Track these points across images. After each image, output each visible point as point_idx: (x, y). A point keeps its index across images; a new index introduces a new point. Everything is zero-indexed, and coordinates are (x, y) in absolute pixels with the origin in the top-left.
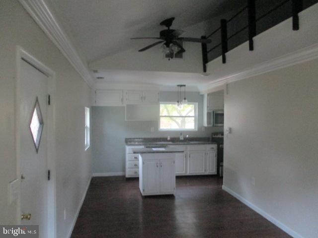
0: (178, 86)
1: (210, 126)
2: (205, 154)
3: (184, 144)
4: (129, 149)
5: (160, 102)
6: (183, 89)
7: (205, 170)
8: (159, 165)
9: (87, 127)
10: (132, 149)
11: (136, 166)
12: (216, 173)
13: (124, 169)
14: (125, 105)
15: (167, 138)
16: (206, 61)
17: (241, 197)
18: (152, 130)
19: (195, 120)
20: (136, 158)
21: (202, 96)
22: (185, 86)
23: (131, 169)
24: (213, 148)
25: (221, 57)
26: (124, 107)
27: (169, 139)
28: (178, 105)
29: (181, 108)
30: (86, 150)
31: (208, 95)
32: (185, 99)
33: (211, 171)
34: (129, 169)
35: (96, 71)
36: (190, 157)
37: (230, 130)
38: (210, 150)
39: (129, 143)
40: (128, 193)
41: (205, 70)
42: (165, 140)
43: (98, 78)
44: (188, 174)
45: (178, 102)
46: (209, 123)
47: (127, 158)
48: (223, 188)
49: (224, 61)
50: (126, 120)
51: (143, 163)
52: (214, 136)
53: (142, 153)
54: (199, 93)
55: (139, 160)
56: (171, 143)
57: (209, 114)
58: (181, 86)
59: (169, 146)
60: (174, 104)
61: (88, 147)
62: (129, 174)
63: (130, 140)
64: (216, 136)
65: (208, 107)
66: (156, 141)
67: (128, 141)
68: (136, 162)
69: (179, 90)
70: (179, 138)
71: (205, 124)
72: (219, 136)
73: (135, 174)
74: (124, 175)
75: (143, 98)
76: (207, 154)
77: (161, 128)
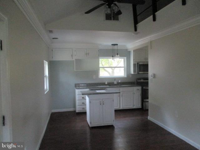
0: (112, 45)
1: (135, 73)
2: (133, 94)
3: (117, 87)
4: (78, 91)
5: (100, 57)
6: (115, 47)
7: (133, 105)
8: (102, 103)
9: (46, 76)
10: (81, 91)
11: (84, 104)
12: (141, 107)
13: (75, 106)
14: (74, 59)
15: (105, 83)
16: (136, 22)
17: (166, 126)
18: (94, 77)
19: (124, 70)
20: (83, 98)
21: (130, 52)
22: (117, 45)
23: (80, 106)
24: (138, 89)
25: (152, 16)
26: (74, 61)
27: (106, 83)
28: (113, 59)
29: (114, 61)
30: (45, 93)
31: (134, 51)
32: (117, 54)
33: (137, 106)
34: (78, 106)
35: (51, 32)
36: (122, 96)
37: (154, 76)
38: (136, 91)
39: (78, 87)
40: (78, 124)
41: (136, 30)
42: (104, 84)
43: (54, 38)
44: (121, 108)
45: (113, 56)
46: (134, 71)
47: (77, 98)
48: (148, 119)
49: (154, 19)
50: (75, 70)
51: (90, 102)
52: (138, 81)
53: (88, 94)
54: (127, 50)
55: (86, 100)
56: (108, 86)
57: (134, 65)
58: (114, 45)
59: (107, 88)
60: (110, 58)
61: (48, 91)
62: (78, 109)
63: (78, 85)
64: (139, 81)
65: (134, 60)
66: (97, 85)
67: (77, 86)
68: (83, 101)
69: (113, 49)
70: (113, 83)
71: (132, 72)
72: (142, 81)
73: (82, 110)
74: (74, 110)
75: (87, 54)
76: (135, 94)
77: (100, 76)
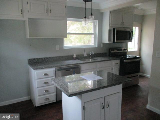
1: (110, 42)
2: (111, 69)
11: (48, 91)
14: (26, 18)
15: (73, 56)
18: (58, 48)
20: (46, 83)
21: (102, 14)
31: (110, 12)
32: (92, 15)
38: (115, 65)
47: (36, 84)
57: (110, 31)
64: (112, 52)
71: (106, 40)
72: (115, 51)
73: (46, 101)
74: (30, 99)
75: (48, 11)
76: (113, 69)
77: (65, 45)
